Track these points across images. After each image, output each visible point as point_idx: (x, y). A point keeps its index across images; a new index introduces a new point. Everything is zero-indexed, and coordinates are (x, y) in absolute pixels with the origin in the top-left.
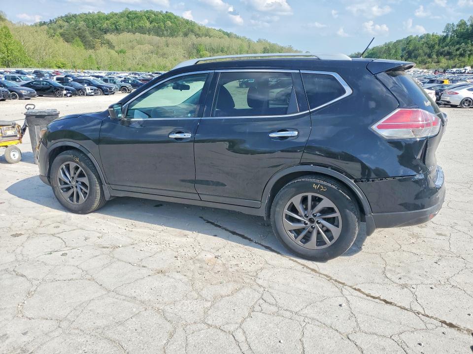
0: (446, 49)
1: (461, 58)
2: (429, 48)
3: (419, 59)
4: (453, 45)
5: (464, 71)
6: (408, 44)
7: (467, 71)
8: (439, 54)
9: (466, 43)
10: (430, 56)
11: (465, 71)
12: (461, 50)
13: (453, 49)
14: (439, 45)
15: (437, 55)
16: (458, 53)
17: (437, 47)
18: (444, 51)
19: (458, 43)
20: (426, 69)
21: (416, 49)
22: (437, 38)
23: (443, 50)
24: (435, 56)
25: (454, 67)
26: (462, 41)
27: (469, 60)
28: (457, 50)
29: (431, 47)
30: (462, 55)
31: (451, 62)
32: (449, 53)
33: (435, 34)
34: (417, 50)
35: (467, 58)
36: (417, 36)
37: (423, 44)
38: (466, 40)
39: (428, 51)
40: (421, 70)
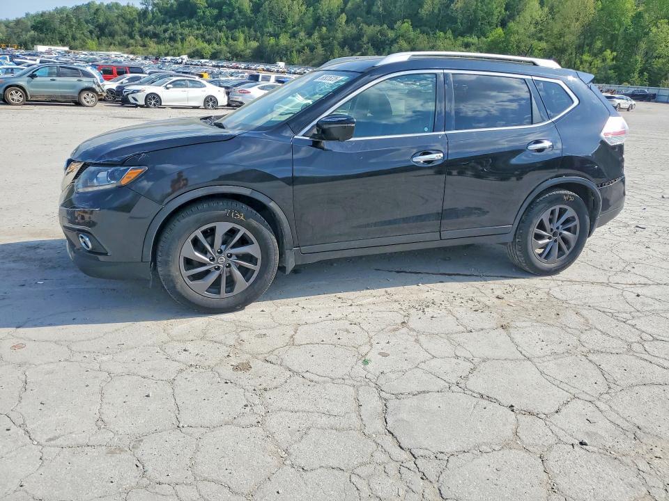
0: (151, 28)
1: (172, 43)
2: (127, 23)
3: (118, 38)
4: (158, 23)
5: (180, 61)
6: (95, 14)
7: (184, 61)
8: (144, 34)
9: (174, 24)
10: (131, 36)
11: (182, 62)
12: (169, 32)
13: (159, 29)
14: (140, 22)
15: (141, 36)
16: (167, 35)
17: (137, 24)
18: (149, 31)
19: (164, 22)
20: (132, 53)
21: (108, 24)
22: (134, 11)
23: (147, 29)
24: (137, 37)
25: (167, 55)
26: (168, 20)
27: (183, 46)
28: (165, 31)
29: (130, 23)
30: (172, 39)
31: (162, 47)
32: (155, 35)
33: (131, 5)
34: (112, 24)
35: (180, 43)
36: (102, 3)
37: (118, 17)
38: (173, 19)
39: (127, 28)
40: (126, 55)
